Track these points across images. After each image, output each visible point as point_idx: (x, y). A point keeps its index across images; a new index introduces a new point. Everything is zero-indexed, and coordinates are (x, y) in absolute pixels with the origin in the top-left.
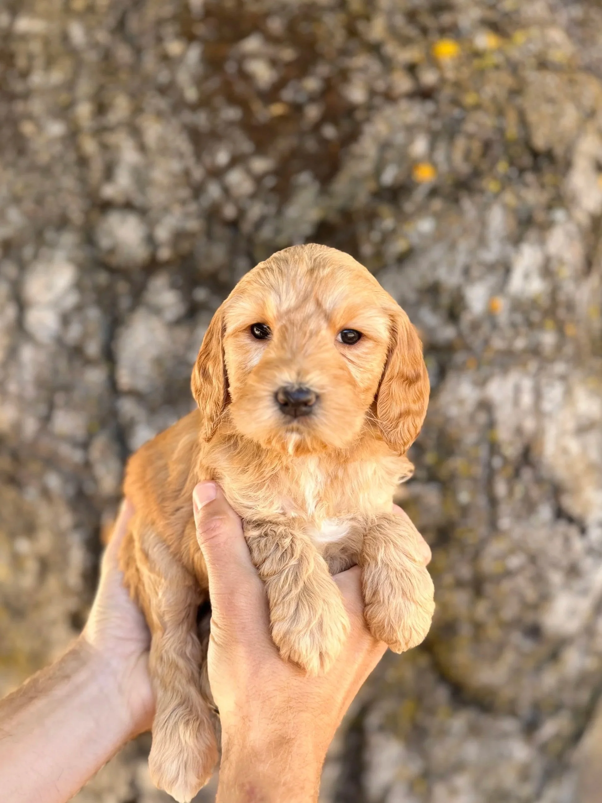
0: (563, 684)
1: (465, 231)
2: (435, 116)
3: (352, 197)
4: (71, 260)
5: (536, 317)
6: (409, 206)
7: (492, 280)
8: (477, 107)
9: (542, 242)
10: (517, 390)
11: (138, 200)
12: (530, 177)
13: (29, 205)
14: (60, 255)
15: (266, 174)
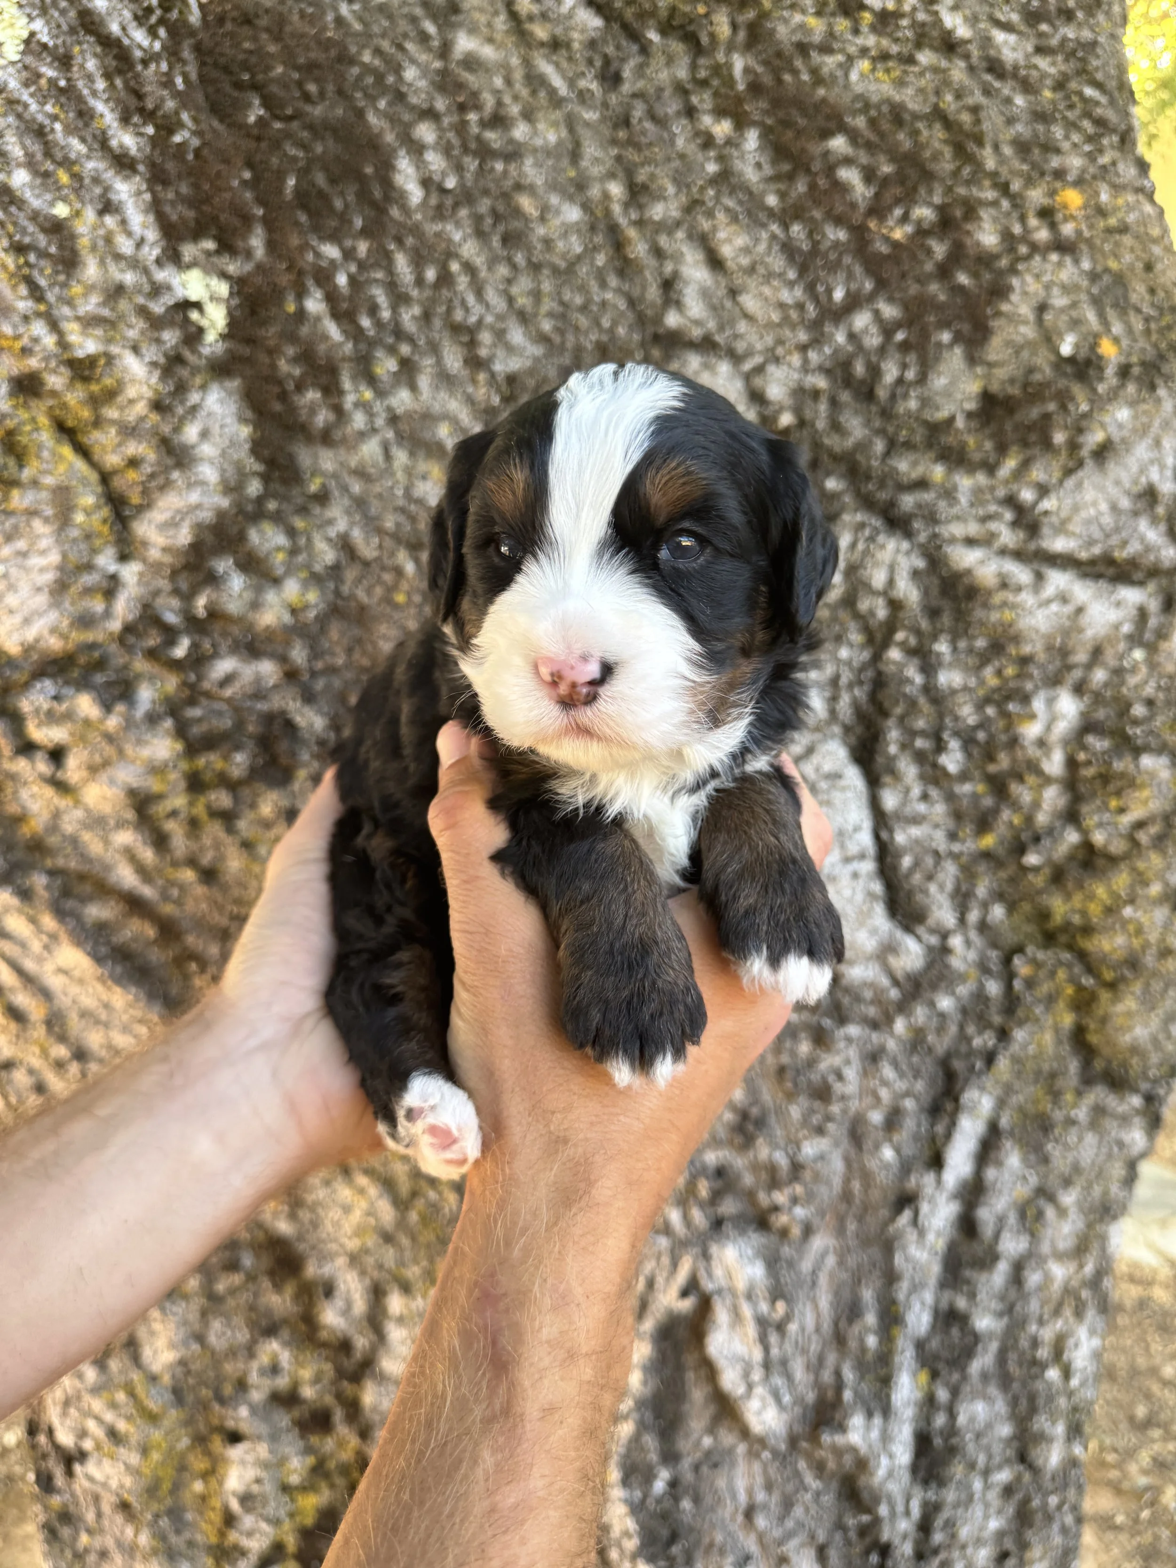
1: (1166, 426)
6: (1102, 388)
15: (898, 325)
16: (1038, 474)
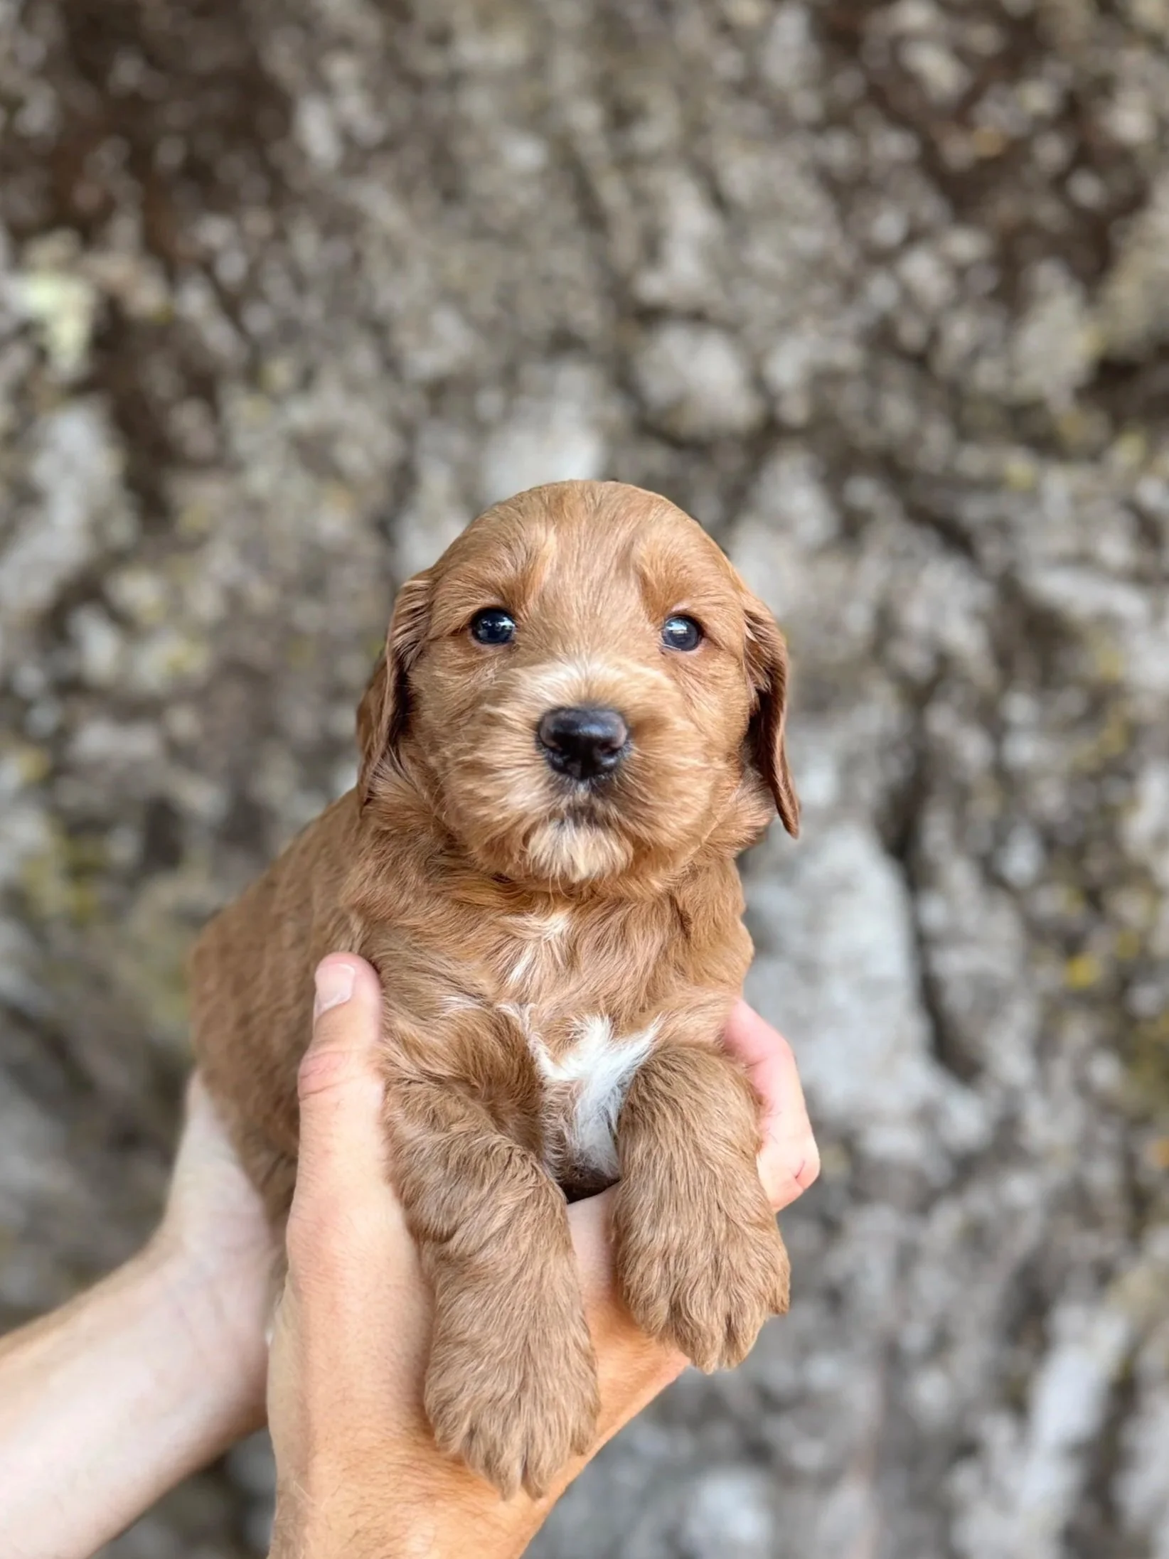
4: (591, 424)
11: (720, 306)
14: (566, 413)
15: (975, 264)
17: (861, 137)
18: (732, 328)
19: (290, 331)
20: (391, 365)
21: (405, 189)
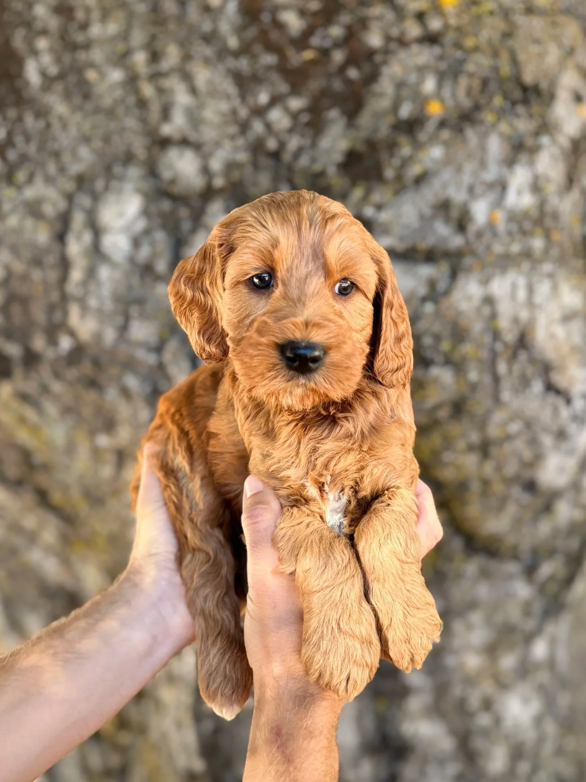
0: (556, 533)
1: (470, 156)
2: (441, 58)
3: (376, 130)
4: (138, 190)
5: (527, 225)
6: (422, 136)
7: (492, 196)
8: (476, 49)
9: (531, 163)
10: (514, 287)
11: (193, 136)
12: (521, 109)
13: (98, 144)
14: (128, 187)
15: (301, 111)
16: (376, 197)
17: (254, 57)
18: (197, 147)
19: (24, 158)
20: (62, 170)
21: (67, 96)
